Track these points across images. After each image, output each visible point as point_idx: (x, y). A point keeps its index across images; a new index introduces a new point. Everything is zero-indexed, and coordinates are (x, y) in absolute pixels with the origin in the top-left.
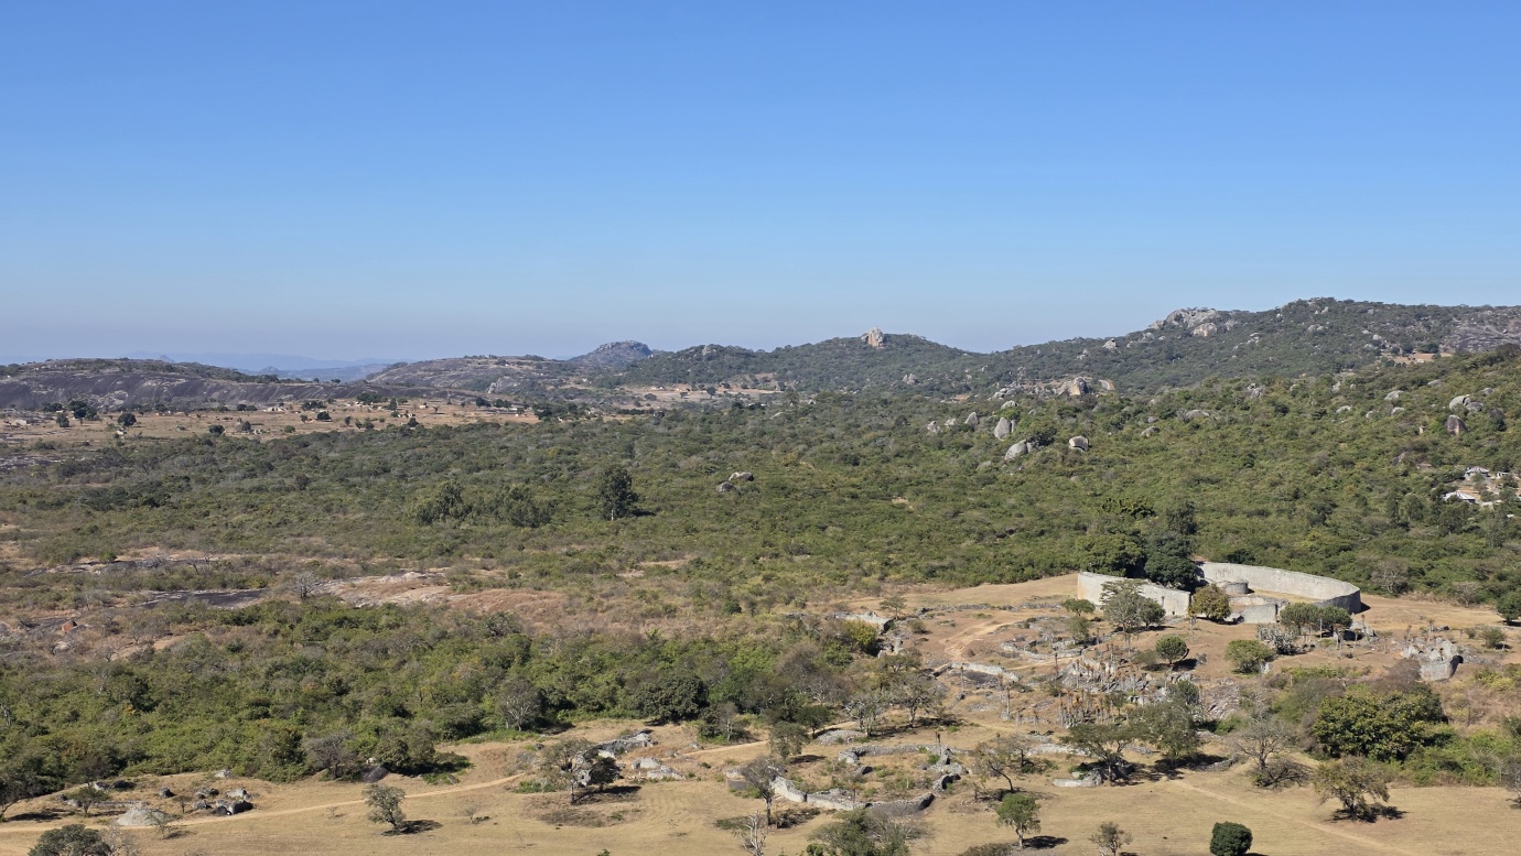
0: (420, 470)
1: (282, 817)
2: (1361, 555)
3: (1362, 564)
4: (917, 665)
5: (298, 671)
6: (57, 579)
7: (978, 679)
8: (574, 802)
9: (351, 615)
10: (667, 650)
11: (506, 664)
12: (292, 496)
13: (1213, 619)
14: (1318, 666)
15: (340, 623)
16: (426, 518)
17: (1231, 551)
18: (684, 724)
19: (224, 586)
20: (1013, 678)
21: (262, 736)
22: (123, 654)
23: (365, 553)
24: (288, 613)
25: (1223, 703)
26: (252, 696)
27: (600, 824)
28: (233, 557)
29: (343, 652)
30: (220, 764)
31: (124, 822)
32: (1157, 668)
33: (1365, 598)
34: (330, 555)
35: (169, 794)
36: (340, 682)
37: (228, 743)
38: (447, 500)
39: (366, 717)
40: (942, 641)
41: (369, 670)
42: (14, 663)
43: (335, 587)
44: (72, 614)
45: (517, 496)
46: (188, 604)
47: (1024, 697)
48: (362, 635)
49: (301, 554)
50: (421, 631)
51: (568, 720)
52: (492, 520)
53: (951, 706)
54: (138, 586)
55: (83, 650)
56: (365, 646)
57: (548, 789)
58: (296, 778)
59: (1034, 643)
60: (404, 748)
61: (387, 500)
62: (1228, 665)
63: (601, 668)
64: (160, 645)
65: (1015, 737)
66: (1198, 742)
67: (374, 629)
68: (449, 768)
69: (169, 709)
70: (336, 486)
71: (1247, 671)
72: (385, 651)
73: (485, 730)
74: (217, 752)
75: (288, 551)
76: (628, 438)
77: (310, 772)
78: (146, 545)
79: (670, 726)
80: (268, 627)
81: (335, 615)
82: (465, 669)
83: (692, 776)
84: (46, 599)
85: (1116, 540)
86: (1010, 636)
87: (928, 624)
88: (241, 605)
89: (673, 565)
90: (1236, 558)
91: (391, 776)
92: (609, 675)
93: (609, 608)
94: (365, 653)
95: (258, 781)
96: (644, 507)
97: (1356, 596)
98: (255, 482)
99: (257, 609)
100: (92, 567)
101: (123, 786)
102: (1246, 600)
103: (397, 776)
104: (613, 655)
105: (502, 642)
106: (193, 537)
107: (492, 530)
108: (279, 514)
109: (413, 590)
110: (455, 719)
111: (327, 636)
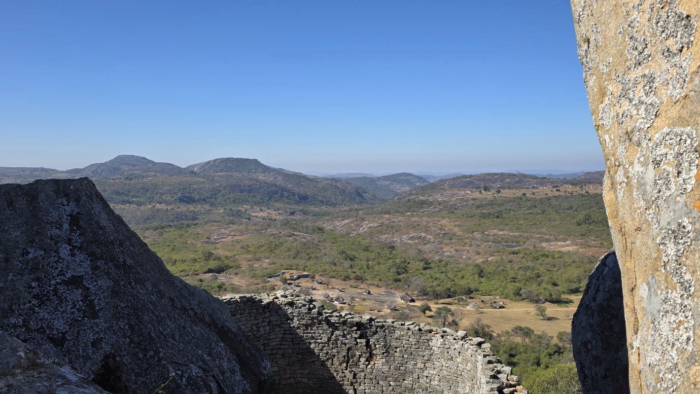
0: (582, 208)
1: (512, 311)
5: (526, 269)
9: (546, 253)
12: (539, 216)
15: (543, 256)
16: (579, 224)
19: (513, 242)
22: (479, 261)
23: (557, 234)
24: (528, 252)
26: (511, 276)
28: (517, 234)
29: (541, 264)
30: (498, 295)
31: (468, 308)
34: (546, 235)
35: (482, 301)
36: (538, 274)
37: (501, 289)
38: (586, 218)
39: (544, 285)
41: (548, 270)
42: (451, 261)
43: (544, 244)
44: (468, 248)
46: (500, 248)
48: (549, 260)
49: (537, 234)
50: (567, 260)
54: (489, 241)
55: (469, 259)
56: (549, 263)
58: (519, 301)
60: (551, 295)
61: (568, 218)
64: (489, 259)
67: (553, 258)
68: (567, 302)
69: (488, 278)
70: (554, 213)
72: (554, 266)
73: (580, 292)
74: (498, 291)
75: (534, 233)
77: (523, 299)
78: (493, 229)
80: (521, 255)
81: (542, 253)
88: (516, 248)
91: (547, 303)
94: (548, 266)
95: (508, 300)
98: (530, 211)
99: (519, 250)
100: (477, 235)
101: (471, 298)
103: (549, 303)
106: (507, 228)
108: (534, 222)
109: (567, 247)
110: (570, 288)
111: (538, 260)
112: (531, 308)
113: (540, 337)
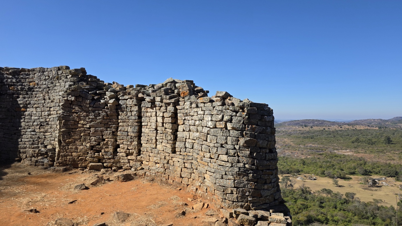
0: (354, 135)
1: (320, 182)
5: (327, 162)
6: (297, 147)
8: (369, 187)
9: (337, 155)
10: (392, 166)
11: (361, 165)
12: (333, 138)
15: (335, 156)
16: (353, 142)
18: (393, 178)
19: (320, 150)
21: (319, 170)
22: (303, 158)
23: (342, 147)
24: (328, 154)
26: (319, 165)
27: (372, 191)
28: (322, 146)
29: (334, 160)
30: (313, 173)
31: (298, 179)
34: (336, 147)
35: (305, 176)
36: (333, 164)
37: (314, 171)
38: (357, 140)
39: (336, 170)
41: (338, 163)
42: (289, 157)
43: (335, 151)
44: (297, 152)
45: (369, 140)
46: (313, 152)
48: (339, 158)
49: (332, 146)
50: (348, 159)
51: (371, 174)
52: (364, 143)
54: (307, 149)
55: (298, 156)
57: (364, 184)
58: (324, 177)
60: (340, 175)
61: (347, 139)
63: (378, 167)
64: (308, 157)
67: (340, 158)
68: (348, 179)
69: (307, 165)
70: (340, 137)
72: (341, 161)
73: (356, 174)
75: (330, 146)
76: (394, 132)
77: (326, 176)
78: (310, 144)
79: (390, 178)
80: (324, 156)
81: (335, 155)
82: (353, 165)
83: (392, 186)
84: (294, 150)
88: (321, 153)
89: (397, 152)
91: (338, 179)
92: (379, 169)
93: (382, 158)
94: (338, 161)
95: (318, 176)
96: (394, 143)
98: (328, 136)
99: (323, 153)
100: (302, 146)
101: (299, 174)
103: (339, 179)
104: (381, 166)
105: (361, 161)
106: (316, 143)
107: (364, 145)
108: (330, 141)
109: (348, 153)
110: (350, 172)
111: (333, 158)
112: (331, 181)
113: (336, 194)
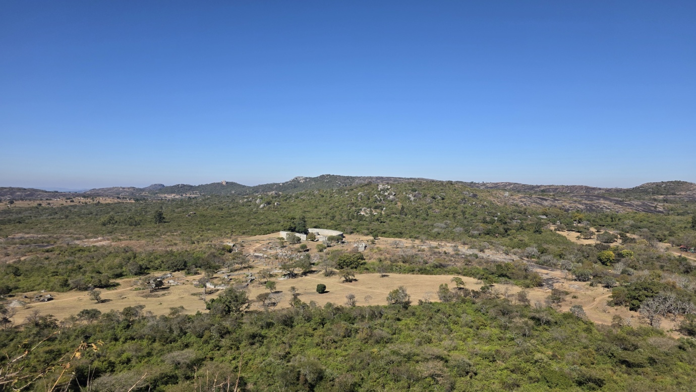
0: (101, 213)
1: (63, 301)
2: (342, 226)
3: (343, 228)
4: (242, 254)
5: (67, 263)
7: (257, 257)
8: (151, 292)
9: (83, 249)
10: (175, 254)
11: (129, 259)
12: (63, 220)
13: (312, 240)
14: (336, 249)
15: (79, 251)
16: (104, 224)
17: (315, 226)
18: (181, 271)
19: (43, 243)
20: (266, 256)
21: (56, 281)
22: (11, 261)
23: (86, 233)
24: (63, 249)
25: (315, 259)
26: (52, 271)
27: (159, 297)
28: (46, 236)
29: (80, 258)
30: (42, 289)
31: (12, 305)
32: (300, 252)
33: (344, 235)
34: (76, 234)
35: (26, 297)
36: (80, 266)
37: (45, 283)
38: (110, 220)
39: (88, 274)
40: (248, 248)
41: (88, 262)
43: (77, 242)
45: (130, 218)
46: (32, 248)
47: (269, 260)
48: (86, 253)
49: (66, 234)
50: (104, 252)
51: (148, 272)
52: (123, 225)
53: (251, 263)
54: (15, 244)
56: (87, 256)
57: (143, 289)
58: (67, 291)
59: (270, 248)
60: (100, 281)
61: (92, 221)
62: (316, 250)
63: (157, 259)
64: (22, 259)
65: (268, 269)
66: (311, 267)
67: (90, 252)
68: (114, 286)
69: (25, 275)
70: (77, 217)
71: (321, 251)
72: (93, 257)
73: (124, 276)
74: (42, 286)
75: (62, 233)
76: (161, 205)
77: (71, 289)
78: (18, 233)
79: (177, 272)
80: (57, 252)
81: (77, 249)
82: (117, 261)
83: (184, 284)
85: (289, 224)
86: (264, 246)
87: (244, 245)
88: (48, 248)
89: (175, 234)
90: (315, 227)
91: (96, 289)
92: (159, 260)
93: (159, 244)
94: (87, 258)
95: (55, 293)
96: (167, 221)
97: (342, 234)
99: (53, 248)
101: (11, 296)
102: (318, 236)
103: (98, 289)
104: (160, 256)
105: (128, 254)
106: (33, 231)
107: (123, 227)
108: (60, 225)
109: (101, 242)
110: (116, 273)
111: (75, 254)
112: (85, 296)
